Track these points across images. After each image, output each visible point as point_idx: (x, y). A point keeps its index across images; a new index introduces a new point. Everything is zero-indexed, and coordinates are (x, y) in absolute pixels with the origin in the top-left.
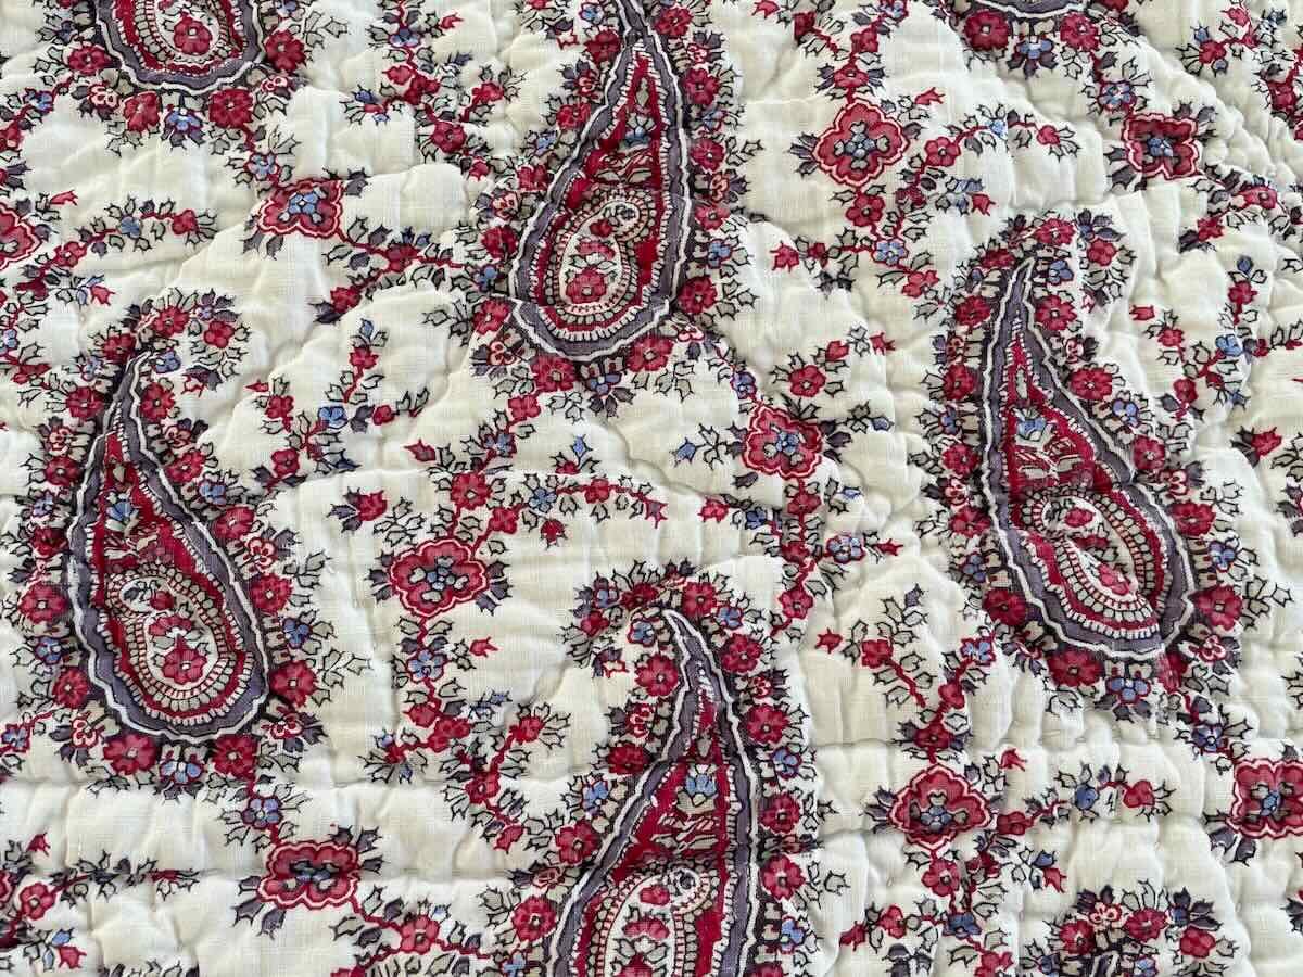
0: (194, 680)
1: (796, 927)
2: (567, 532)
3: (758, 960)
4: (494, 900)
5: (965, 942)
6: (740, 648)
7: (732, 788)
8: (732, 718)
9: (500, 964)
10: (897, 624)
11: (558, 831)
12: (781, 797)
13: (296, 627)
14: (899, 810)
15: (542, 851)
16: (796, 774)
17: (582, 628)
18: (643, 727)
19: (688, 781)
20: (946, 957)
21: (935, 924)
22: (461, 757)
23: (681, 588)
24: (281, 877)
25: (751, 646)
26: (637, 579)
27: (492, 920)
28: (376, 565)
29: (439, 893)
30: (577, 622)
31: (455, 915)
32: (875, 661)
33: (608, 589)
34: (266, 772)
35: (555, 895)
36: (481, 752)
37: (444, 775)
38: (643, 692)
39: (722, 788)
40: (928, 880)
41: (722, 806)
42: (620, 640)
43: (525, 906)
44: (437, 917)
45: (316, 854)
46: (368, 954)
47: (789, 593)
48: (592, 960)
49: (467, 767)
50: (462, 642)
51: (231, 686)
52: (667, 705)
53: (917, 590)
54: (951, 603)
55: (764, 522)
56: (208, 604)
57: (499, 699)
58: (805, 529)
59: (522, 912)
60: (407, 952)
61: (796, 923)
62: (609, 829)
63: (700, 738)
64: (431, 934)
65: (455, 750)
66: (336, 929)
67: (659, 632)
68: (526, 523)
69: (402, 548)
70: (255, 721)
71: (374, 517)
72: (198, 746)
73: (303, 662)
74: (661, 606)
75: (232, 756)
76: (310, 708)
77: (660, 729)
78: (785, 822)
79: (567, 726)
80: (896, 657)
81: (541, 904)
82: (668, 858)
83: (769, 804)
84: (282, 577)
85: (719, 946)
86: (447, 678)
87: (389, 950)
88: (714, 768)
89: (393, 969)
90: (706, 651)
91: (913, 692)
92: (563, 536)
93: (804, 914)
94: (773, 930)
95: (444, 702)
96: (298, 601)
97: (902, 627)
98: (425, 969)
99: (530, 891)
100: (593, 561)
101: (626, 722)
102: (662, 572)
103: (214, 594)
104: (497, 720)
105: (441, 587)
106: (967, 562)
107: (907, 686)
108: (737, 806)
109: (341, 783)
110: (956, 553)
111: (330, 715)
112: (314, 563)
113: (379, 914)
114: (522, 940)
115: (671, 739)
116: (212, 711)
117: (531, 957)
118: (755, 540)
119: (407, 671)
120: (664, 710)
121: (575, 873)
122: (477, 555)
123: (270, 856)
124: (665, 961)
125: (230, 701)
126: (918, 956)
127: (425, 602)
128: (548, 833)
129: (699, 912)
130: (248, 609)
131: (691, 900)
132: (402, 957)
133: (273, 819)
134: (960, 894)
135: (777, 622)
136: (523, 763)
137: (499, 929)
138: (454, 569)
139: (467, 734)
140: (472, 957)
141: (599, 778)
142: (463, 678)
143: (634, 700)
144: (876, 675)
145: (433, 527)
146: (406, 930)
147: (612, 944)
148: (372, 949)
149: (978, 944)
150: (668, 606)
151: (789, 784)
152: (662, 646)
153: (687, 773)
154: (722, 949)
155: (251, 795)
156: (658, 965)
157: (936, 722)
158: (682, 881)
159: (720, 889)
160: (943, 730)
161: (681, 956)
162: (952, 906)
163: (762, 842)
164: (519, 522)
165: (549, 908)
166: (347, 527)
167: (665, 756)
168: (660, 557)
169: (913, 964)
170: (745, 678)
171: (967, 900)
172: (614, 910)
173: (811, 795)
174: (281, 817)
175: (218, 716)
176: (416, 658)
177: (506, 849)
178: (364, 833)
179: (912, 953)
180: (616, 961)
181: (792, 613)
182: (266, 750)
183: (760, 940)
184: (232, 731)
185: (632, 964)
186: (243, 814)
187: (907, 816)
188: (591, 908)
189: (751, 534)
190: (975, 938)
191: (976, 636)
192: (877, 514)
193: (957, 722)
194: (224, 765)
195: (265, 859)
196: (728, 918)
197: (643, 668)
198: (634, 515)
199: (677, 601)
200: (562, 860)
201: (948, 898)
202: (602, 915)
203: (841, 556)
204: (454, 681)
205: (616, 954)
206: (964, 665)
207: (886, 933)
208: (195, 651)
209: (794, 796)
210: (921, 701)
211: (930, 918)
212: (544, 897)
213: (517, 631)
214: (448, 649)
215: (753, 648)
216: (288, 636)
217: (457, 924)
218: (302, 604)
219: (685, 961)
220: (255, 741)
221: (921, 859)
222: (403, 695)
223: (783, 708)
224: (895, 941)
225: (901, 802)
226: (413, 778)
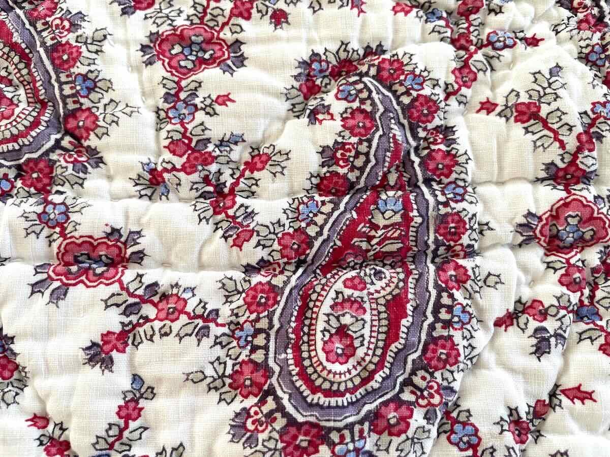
0: (8, 118)
1: (464, 311)
2: (290, 19)
3: (435, 334)
4: (230, 285)
5: (592, 326)
6: (422, 105)
7: (415, 206)
8: (413, 157)
9: (233, 331)
10: (544, 89)
11: (280, 235)
12: (452, 215)
13: (84, 81)
14: (543, 227)
15: (267, 250)
16: (463, 200)
17: (300, 90)
18: (346, 161)
19: (380, 202)
20: (576, 337)
21: (569, 312)
22: (206, 180)
23: (376, 62)
24: (67, 264)
25: (431, 104)
26: (343, 55)
27: (227, 299)
28: (146, 41)
29: (187, 279)
30: (297, 85)
31: (200, 294)
32: (525, 118)
33: (320, 61)
34: (60, 188)
35: (278, 281)
36: (222, 179)
37: (194, 194)
38: (347, 133)
39: (407, 206)
40: (564, 280)
41: (407, 219)
42: (329, 99)
43: (254, 289)
44: (186, 296)
45: (94, 248)
46: (131, 322)
47: (460, 69)
48: (306, 329)
49: (211, 189)
50: (209, 97)
51: (36, 124)
52: (365, 144)
53: (557, 66)
54: (582, 77)
55: (440, 18)
56: (21, 66)
57: (236, 140)
58: (470, 25)
59: (252, 293)
60: (161, 320)
61: (464, 307)
62: (320, 233)
63: (389, 172)
64: (180, 307)
65: (202, 175)
66: (106, 301)
67: (361, 91)
68: (259, 11)
69: (165, 29)
70: (52, 150)
71: (145, 9)
72: (10, 167)
73: (89, 109)
74: (361, 75)
75: (35, 175)
76: (92, 141)
77: (359, 162)
78: (454, 234)
79: (288, 159)
80: (543, 113)
81: (267, 287)
82: (364, 259)
83: (443, 220)
84: (74, 44)
85: (405, 322)
86: (197, 121)
87: (147, 319)
88: (400, 193)
89: (150, 333)
90: (396, 107)
91: (556, 139)
92: (287, 22)
93: (469, 302)
94: (447, 312)
95: (195, 140)
96: (86, 62)
97: (548, 91)
98: (175, 332)
99: (256, 279)
100: (310, 41)
101: (333, 157)
102: (361, 52)
103: (25, 58)
104: (235, 156)
105: (194, 58)
106: (592, 51)
107: (552, 135)
108: (419, 220)
109: (115, 198)
110: (583, 44)
111: (108, 147)
112: (99, 36)
113: (140, 292)
114: (251, 313)
115: (368, 170)
116: (20, 141)
117: (258, 326)
118: (433, 31)
119: (168, 117)
120: (363, 148)
121: (291, 268)
122: (222, 35)
123: (59, 248)
124: (363, 332)
125: (33, 133)
126: (556, 335)
127: (181, 67)
128: (273, 236)
129: (389, 297)
130: (50, 68)
131: (383, 288)
132: (157, 325)
133: (61, 219)
134: (587, 292)
135: (450, 89)
136: (254, 188)
137: (234, 306)
138: (204, 45)
139: (210, 163)
140: (212, 325)
141: (312, 198)
142: (209, 121)
143: (340, 140)
144: (526, 128)
145: (189, 17)
146: (161, 306)
147: (322, 318)
148: (134, 318)
149: (602, 327)
150: (367, 74)
151: (459, 206)
152: (362, 101)
153: (378, 197)
154: (408, 324)
155: (46, 202)
156: (358, 334)
157: (573, 163)
158: (375, 274)
159: (405, 281)
160: (578, 169)
161: (375, 329)
162: (581, 301)
163: (436, 250)
164: (254, 11)
165: (273, 291)
166: (124, 12)
167: (362, 184)
168: (361, 41)
169: (553, 340)
170: (425, 129)
171: (592, 297)
172: (324, 293)
173: (474, 215)
174: (68, 218)
175: (24, 145)
176: (174, 107)
177: (240, 247)
178: (131, 233)
179: (552, 333)
180: (325, 330)
181: (461, 83)
182: (59, 171)
183: (437, 319)
184: (35, 156)
185: (336, 333)
186: (39, 215)
187: (547, 233)
188: (306, 292)
189: (430, 26)
190: (599, 323)
191: (603, 100)
192: (525, 16)
193: (590, 161)
194: (29, 182)
195: (56, 250)
196: (412, 303)
197: (347, 118)
198: (342, 6)
199: (373, 71)
200: (283, 257)
201: (579, 294)
202: (314, 297)
203: (498, 45)
204: (202, 124)
205: (325, 325)
206: (594, 120)
207: (531, 319)
208: (11, 100)
209: (462, 215)
210: (562, 145)
211: (565, 308)
212: (269, 283)
213: (251, 88)
214: (197, 101)
215: (432, 106)
216: (78, 88)
217: (201, 301)
218: (89, 65)
219: (379, 332)
220: (51, 165)
221: (558, 265)
222: (164, 134)
223: (454, 152)
224: (537, 324)
225: (544, 222)
226: (171, 196)
